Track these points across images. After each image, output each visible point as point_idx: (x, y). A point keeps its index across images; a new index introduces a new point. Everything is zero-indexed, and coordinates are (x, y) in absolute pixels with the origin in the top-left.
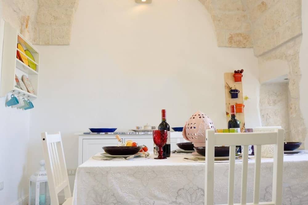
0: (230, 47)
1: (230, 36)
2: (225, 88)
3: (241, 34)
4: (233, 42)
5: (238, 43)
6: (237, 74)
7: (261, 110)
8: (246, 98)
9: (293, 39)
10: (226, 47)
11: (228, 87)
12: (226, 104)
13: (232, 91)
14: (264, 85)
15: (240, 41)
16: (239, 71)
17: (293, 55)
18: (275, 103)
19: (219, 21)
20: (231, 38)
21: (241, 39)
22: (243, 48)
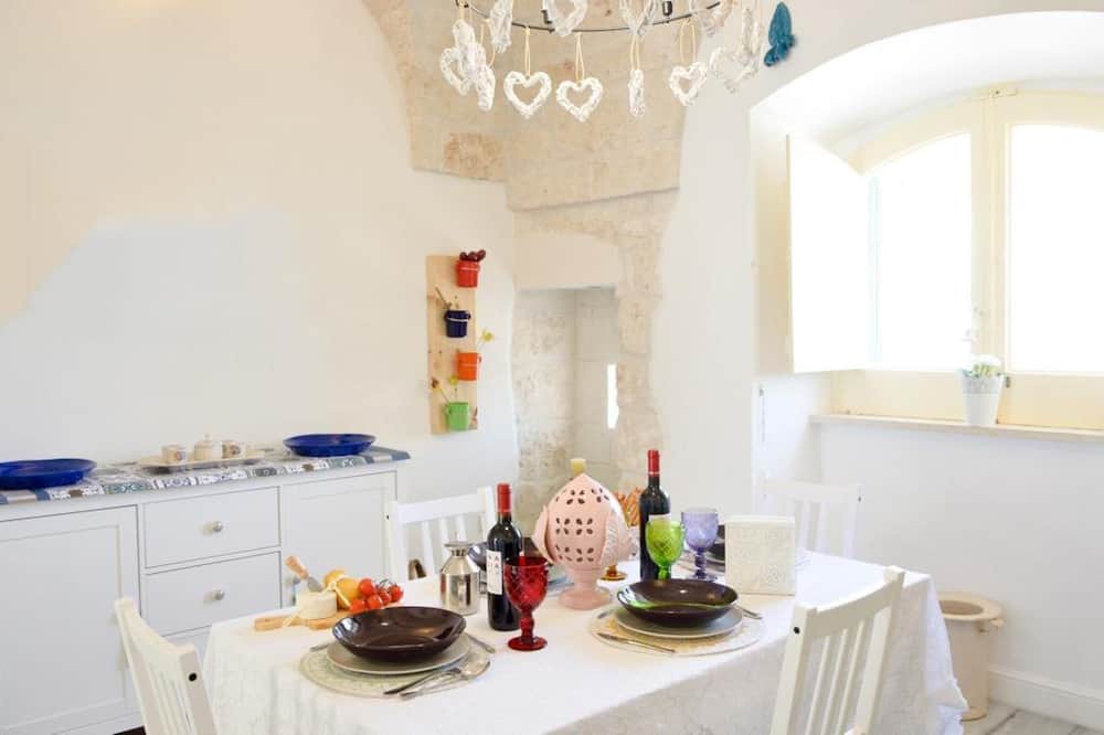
0: (449, 174)
1: (452, 138)
2: (429, 304)
3: (480, 138)
4: (456, 156)
5: (469, 163)
6: (466, 263)
7: (514, 367)
8: (488, 337)
9: (647, 194)
10: (436, 171)
11: (437, 301)
12: (430, 352)
13: (449, 314)
14: (525, 293)
15: (474, 159)
16: (472, 253)
17: (640, 237)
18: (547, 347)
19: (426, 85)
20: (453, 147)
21: (480, 151)
22: (481, 179)
